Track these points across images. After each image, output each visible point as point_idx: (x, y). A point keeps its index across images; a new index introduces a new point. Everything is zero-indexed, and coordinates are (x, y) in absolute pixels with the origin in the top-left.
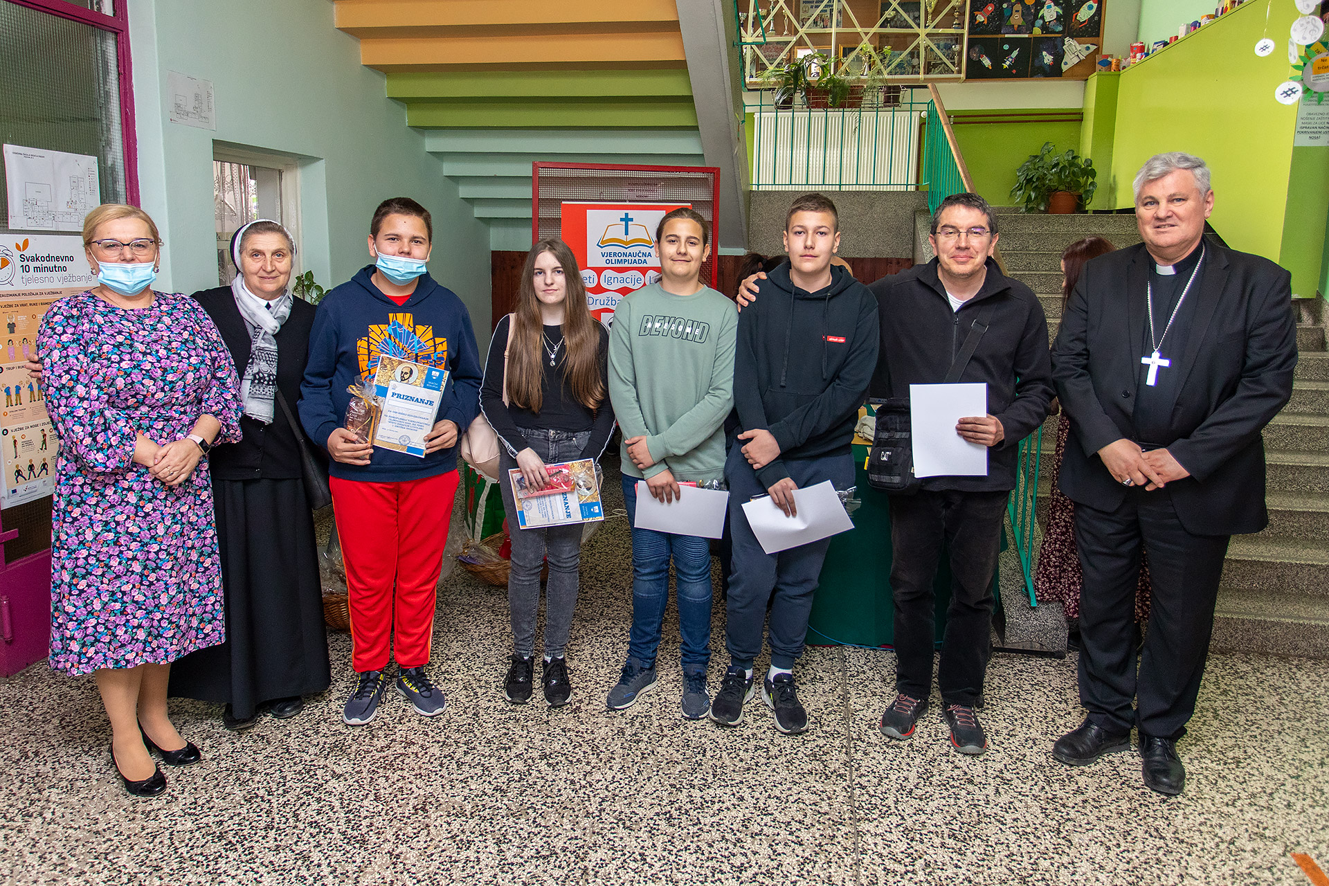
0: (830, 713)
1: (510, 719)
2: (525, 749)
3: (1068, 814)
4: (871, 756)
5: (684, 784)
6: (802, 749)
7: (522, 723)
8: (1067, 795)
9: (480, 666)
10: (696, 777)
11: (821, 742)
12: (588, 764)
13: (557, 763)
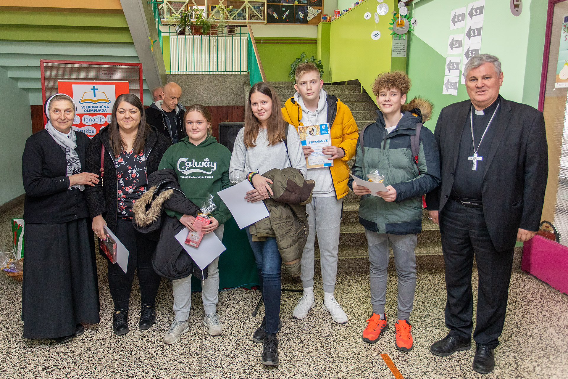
0: (196, 324)
1: (28, 352)
2: (35, 367)
3: (295, 353)
4: (212, 341)
5: (119, 370)
6: (180, 343)
7: (35, 353)
8: (296, 345)
9: (14, 326)
10: (126, 366)
11: (189, 339)
12: (69, 368)
13: (52, 371)
